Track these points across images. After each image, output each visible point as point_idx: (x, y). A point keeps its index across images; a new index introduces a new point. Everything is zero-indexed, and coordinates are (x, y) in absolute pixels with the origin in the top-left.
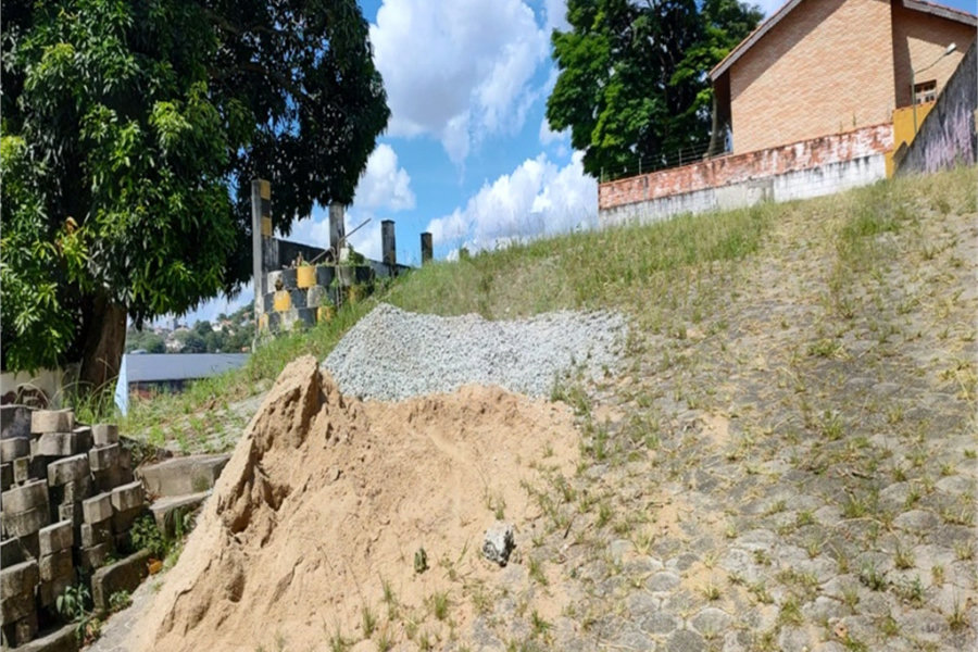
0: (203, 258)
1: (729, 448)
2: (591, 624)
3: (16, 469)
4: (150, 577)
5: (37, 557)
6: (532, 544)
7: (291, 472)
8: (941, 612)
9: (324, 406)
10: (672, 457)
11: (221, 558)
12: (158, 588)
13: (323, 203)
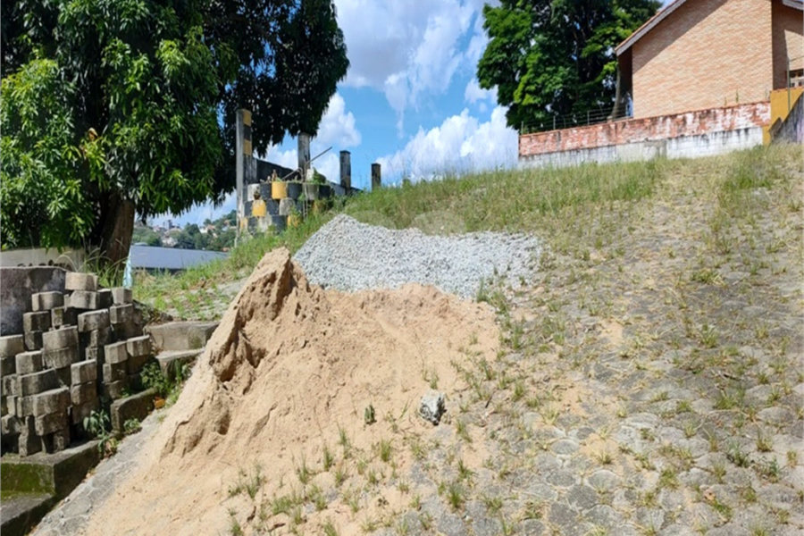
0: (196, 169)
1: (623, 347)
2: (506, 474)
3: (54, 316)
4: (155, 411)
5: (69, 385)
6: (459, 410)
7: (268, 338)
8: (793, 487)
9: (294, 289)
10: (576, 352)
11: (212, 399)
12: (161, 419)
13: (293, 133)
